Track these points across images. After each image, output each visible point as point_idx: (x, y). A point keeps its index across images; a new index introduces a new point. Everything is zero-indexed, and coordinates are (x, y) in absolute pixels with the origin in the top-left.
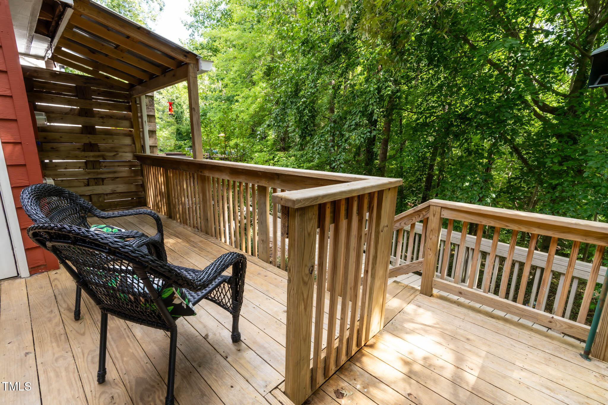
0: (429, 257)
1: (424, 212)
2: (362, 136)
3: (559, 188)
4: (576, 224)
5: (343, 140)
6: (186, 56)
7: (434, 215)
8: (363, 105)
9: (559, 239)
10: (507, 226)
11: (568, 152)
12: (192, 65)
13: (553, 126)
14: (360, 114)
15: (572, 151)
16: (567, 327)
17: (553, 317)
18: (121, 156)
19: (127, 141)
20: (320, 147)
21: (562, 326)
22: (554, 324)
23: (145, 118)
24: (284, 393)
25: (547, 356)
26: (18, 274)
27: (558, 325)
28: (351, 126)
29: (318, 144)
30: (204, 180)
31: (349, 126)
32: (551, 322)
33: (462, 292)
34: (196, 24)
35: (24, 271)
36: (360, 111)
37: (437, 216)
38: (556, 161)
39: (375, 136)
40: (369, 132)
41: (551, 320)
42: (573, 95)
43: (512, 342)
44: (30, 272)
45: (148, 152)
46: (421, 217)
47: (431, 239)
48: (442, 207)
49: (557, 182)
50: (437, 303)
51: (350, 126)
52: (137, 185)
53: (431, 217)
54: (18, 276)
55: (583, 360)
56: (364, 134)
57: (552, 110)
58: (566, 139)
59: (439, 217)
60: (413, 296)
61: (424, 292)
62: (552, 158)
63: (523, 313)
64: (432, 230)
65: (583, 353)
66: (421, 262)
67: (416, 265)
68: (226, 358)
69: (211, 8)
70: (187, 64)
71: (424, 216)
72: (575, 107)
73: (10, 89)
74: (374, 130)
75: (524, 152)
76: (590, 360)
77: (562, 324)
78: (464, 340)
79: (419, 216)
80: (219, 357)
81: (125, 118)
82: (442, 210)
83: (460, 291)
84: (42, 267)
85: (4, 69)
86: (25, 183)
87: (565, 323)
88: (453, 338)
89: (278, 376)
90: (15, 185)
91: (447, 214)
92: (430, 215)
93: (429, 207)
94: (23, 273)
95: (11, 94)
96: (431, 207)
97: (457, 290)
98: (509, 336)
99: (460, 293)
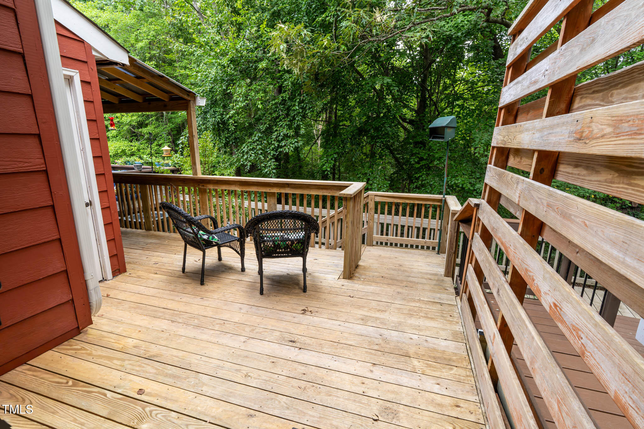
0: (370, 224)
1: (366, 200)
2: (292, 145)
3: (421, 178)
6: (188, 95)
7: (371, 200)
8: (289, 119)
9: (425, 204)
12: (192, 101)
15: (424, 154)
17: (425, 241)
20: (251, 156)
22: (426, 244)
24: (343, 279)
26: (103, 278)
27: (428, 244)
28: (279, 136)
30: (203, 192)
32: (424, 243)
35: (109, 275)
36: (286, 125)
40: (296, 142)
42: (420, 111)
44: (113, 274)
47: (370, 214)
48: (375, 195)
49: (419, 175)
51: (277, 137)
54: (104, 280)
55: (437, 255)
56: (293, 144)
57: (410, 122)
59: (374, 201)
60: (366, 248)
61: (369, 245)
62: (414, 159)
64: (370, 209)
65: (437, 253)
66: (366, 228)
70: (190, 101)
73: (98, 133)
75: (396, 153)
76: (439, 254)
82: (376, 197)
84: (117, 271)
85: (95, 119)
86: (107, 205)
87: (430, 242)
88: (390, 259)
89: (336, 276)
90: (103, 207)
91: (378, 199)
92: (369, 201)
93: (368, 196)
94: (107, 276)
95: (98, 137)
96: (370, 196)
97: (386, 239)
98: (411, 253)
99: (387, 240)
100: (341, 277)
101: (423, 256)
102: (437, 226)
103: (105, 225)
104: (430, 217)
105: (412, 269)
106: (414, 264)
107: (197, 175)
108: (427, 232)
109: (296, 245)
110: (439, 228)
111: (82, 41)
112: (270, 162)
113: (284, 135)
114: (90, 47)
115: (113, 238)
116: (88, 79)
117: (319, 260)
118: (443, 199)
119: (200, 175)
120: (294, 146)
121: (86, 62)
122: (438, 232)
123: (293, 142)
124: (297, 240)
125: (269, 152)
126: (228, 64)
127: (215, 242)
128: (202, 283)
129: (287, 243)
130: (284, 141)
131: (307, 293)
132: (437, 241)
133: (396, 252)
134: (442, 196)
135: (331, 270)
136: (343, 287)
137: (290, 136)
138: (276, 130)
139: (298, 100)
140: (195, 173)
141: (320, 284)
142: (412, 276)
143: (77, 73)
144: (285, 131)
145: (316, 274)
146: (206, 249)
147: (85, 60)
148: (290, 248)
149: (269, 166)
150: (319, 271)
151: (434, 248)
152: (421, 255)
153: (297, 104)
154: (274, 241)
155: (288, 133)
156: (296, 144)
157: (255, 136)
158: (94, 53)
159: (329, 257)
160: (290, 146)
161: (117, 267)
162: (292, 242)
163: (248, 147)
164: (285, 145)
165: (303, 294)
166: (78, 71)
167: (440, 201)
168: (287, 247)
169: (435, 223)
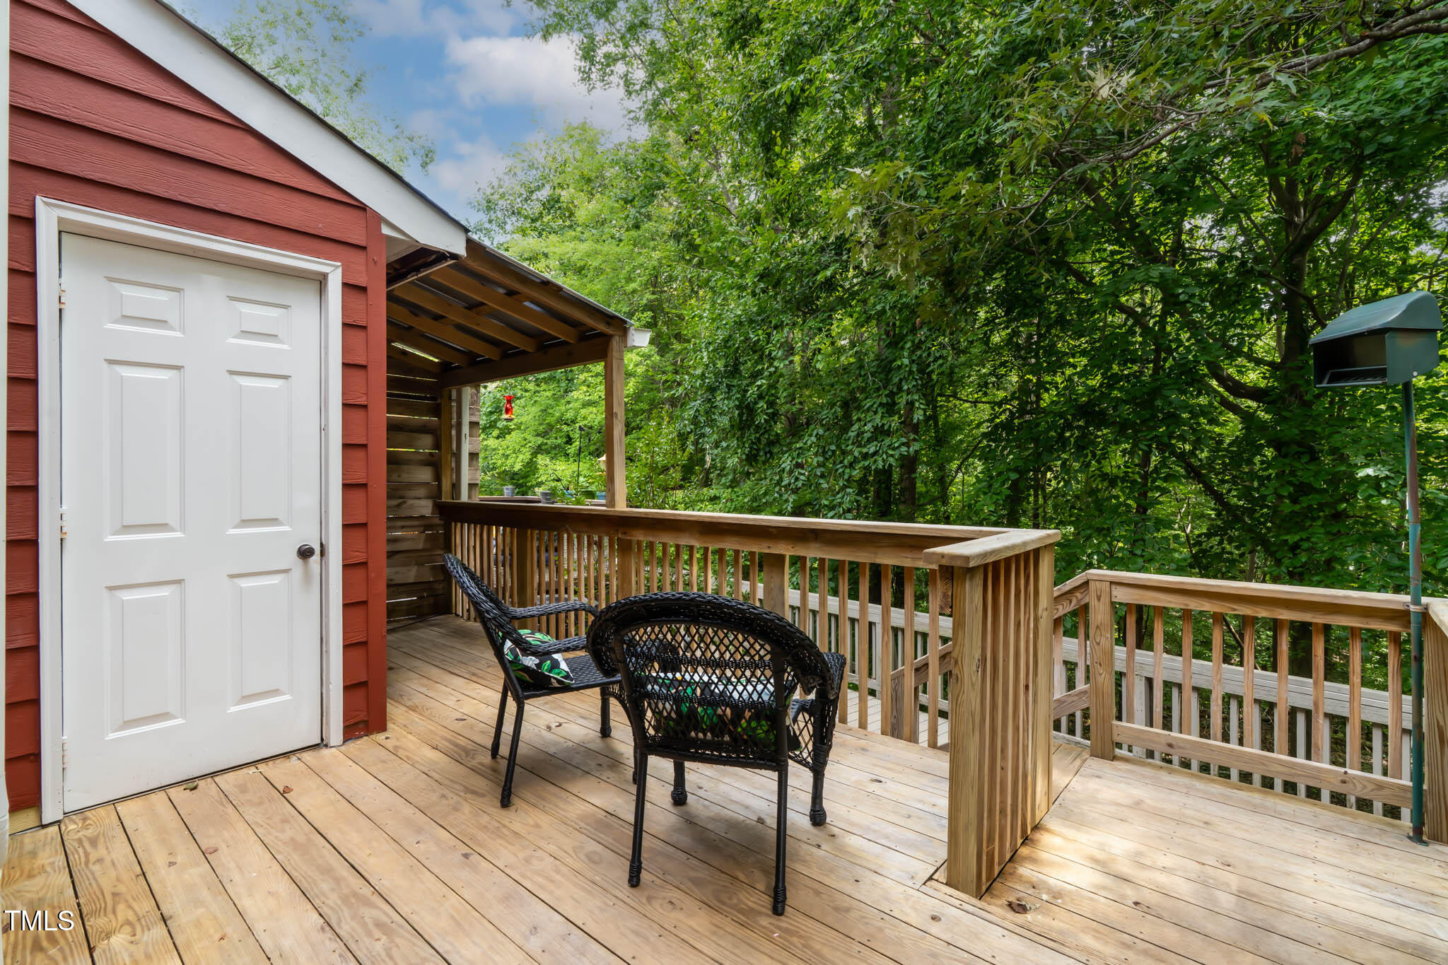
0: (1100, 679)
1: (1078, 595)
2: (891, 452)
4: (1345, 597)
5: (846, 462)
6: (608, 323)
7: (1099, 598)
8: (887, 392)
9: (1325, 627)
10: (1235, 610)
11: (1304, 476)
13: (1263, 426)
14: (880, 411)
15: (1311, 474)
16: (1374, 787)
17: (1346, 773)
18: (412, 507)
19: (425, 475)
20: (797, 479)
21: (1365, 787)
22: (1351, 786)
23: (466, 429)
24: (946, 884)
25: (1352, 842)
26: (322, 740)
27: (1359, 787)
28: (863, 433)
29: (791, 472)
30: (625, 548)
31: (858, 435)
32: (1344, 782)
33: (1174, 743)
34: (487, 225)
35: (336, 732)
36: (881, 404)
37: (1105, 599)
38: (1286, 494)
39: (916, 452)
40: (903, 444)
41: (1344, 778)
42: (1289, 364)
43: (1285, 825)
44: (345, 733)
45: (464, 498)
46: (1073, 604)
47: (1098, 644)
48: (1111, 583)
50: (1128, 771)
51: (860, 434)
52: (434, 568)
53: (1094, 603)
54: (322, 744)
55: (1415, 844)
56: (894, 449)
57: (1255, 393)
58: (1295, 448)
59: (1108, 601)
60: (1078, 762)
61: (1099, 752)
63: (1294, 771)
64: (1098, 627)
65: (1411, 834)
66: (1085, 692)
67: (1076, 698)
68: (819, 846)
69: (521, 195)
71: (1079, 601)
72: (1301, 386)
73: (367, 394)
74: (914, 440)
75: (1215, 480)
76: (1426, 843)
77: (1366, 783)
78: (1201, 825)
79: (1071, 602)
80: (805, 846)
81: (424, 429)
82: (1113, 587)
83: (1170, 741)
84: (361, 726)
85: (364, 363)
86: (361, 557)
87: (1369, 780)
88: (1178, 822)
89: (923, 866)
90: (348, 562)
91: (1122, 595)
92: (1091, 599)
93: (1086, 583)
94: (328, 738)
95: (365, 403)
96: (1092, 584)
97: (1164, 741)
98: (1278, 815)
99: (1170, 746)
100: (942, 876)
101: (1340, 840)
102: (1399, 720)
103: (345, 606)
104: (1356, 679)
105: (1285, 895)
106: (1293, 868)
107: (613, 506)
108: (1353, 736)
109: (749, 722)
110: (1408, 724)
111: (362, 208)
112: (840, 495)
113: (876, 428)
114: (379, 219)
115: (364, 639)
116: (361, 280)
117: (890, 785)
118: (1412, 608)
119: (621, 507)
120: (897, 454)
121: (364, 248)
122: (1407, 744)
123: (896, 445)
124: (752, 705)
125: (840, 470)
126: (754, 283)
127: (558, 681)
128: (506, 801)
129: (719, 711)
130: (875, 443)
131: (783, 922)
132: (1407, 782)
133: (1210, 798)
134: (1407, 598)
135: (911, 835)
136: (935, 928)
137: (889, 430)
138: (859, 420)
139: (909, 345)
140: (612, 502)
141: (848, 888)
142: (1283, 928)
143: (338, 267)
144: (878, 420)
145: (853, 842)
146: (528, 697)
147: (363, 243)
148: (730, 733)
149: (840, 504)
150: (868, 829)
151: (1392, 812)
152: (1327, 830)
153: (906, 354)
154: (678, 700)
155: (883, 425)
156: (904, 449)
157: (811, 435)
158: (386, 230)
159: (925, 780)
160: (887, 453)
161: (362, 716)
162: (738, 708)
163: (793, 459)
164: (875, 453)
165: (766, 921)
166: (339, 264)
167: (1401, 616)
168: (720, 726)
169: (1388, 704)
